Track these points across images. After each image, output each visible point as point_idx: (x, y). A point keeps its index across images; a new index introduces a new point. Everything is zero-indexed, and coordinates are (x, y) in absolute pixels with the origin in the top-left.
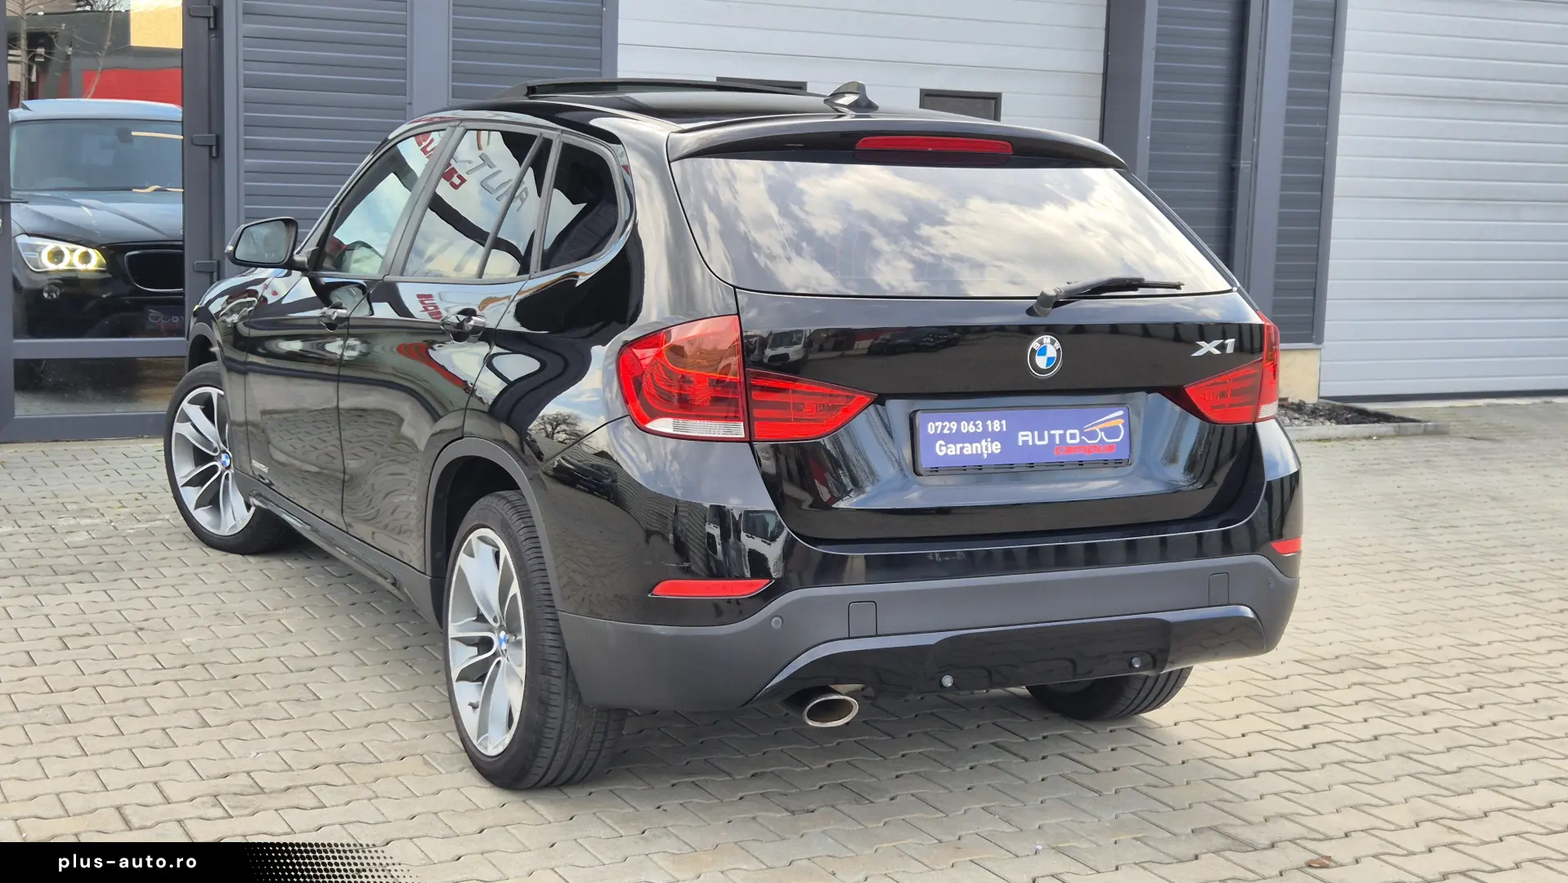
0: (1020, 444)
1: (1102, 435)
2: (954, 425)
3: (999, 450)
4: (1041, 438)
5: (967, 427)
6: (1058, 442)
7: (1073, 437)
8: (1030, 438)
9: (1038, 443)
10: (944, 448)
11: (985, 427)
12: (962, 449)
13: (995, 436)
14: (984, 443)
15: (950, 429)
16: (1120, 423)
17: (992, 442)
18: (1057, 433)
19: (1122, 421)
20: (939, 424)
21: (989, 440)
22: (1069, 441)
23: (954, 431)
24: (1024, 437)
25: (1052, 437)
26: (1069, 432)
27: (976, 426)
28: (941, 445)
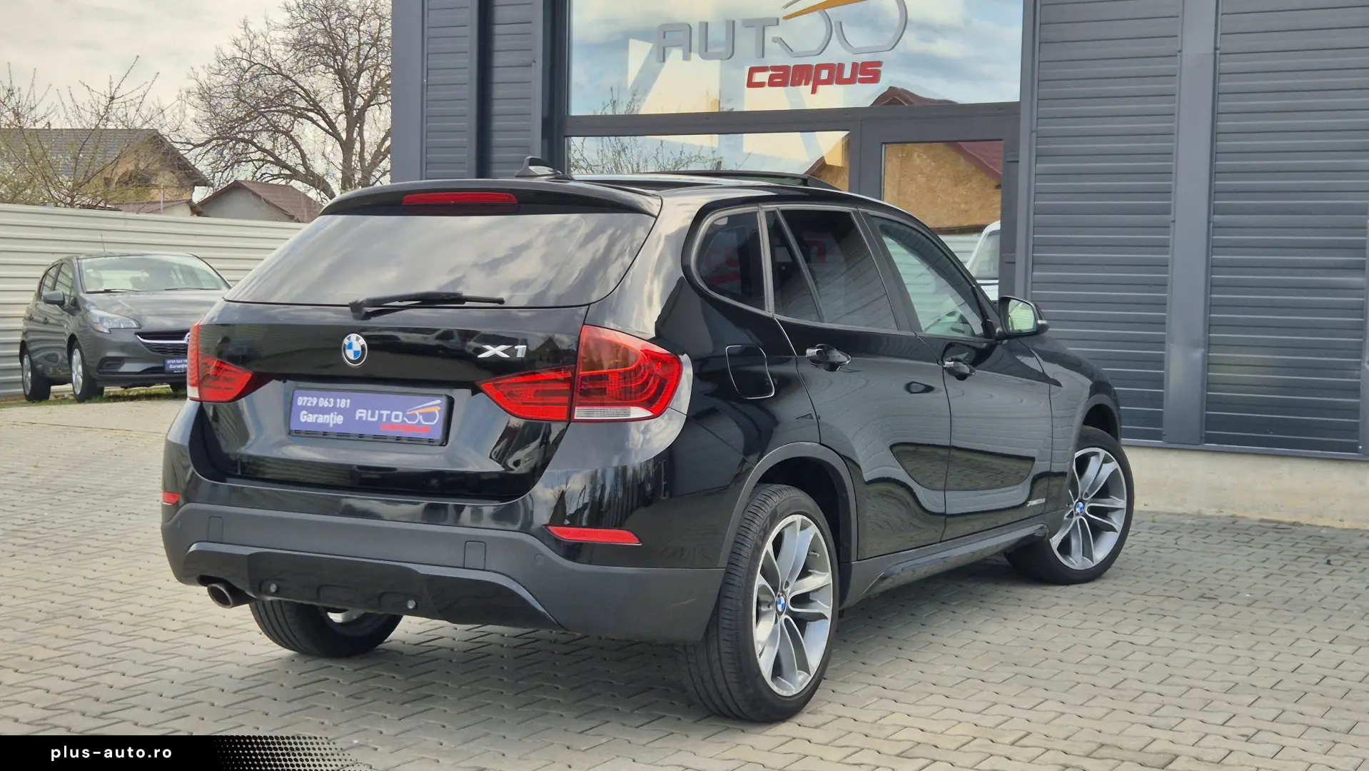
0: (357, 418)
1: (420, 418)
2: (315, 400)
3: (341, 422)
4: (373, 416)
5: (324, 403)
6: (384, 420)
7: (397, 417)
8: (364, 415)
9: (370, 419)
10: (305, 417)
11: (335, 403)
12: (317, 418)
13: (340, 411)
14: (332, 415)
15: (312, 403)
16: (436, 410)
17: (337, 415)
18: (385, 413)
19: (439, 408)
20: (305, 398)
21: (336, 413)
22: (393, 420)
23: (314, 405)
24: (361, 414)
25: (381, 416)
26: (394, 413)
27: (329, 402)
28: (304, 415)
